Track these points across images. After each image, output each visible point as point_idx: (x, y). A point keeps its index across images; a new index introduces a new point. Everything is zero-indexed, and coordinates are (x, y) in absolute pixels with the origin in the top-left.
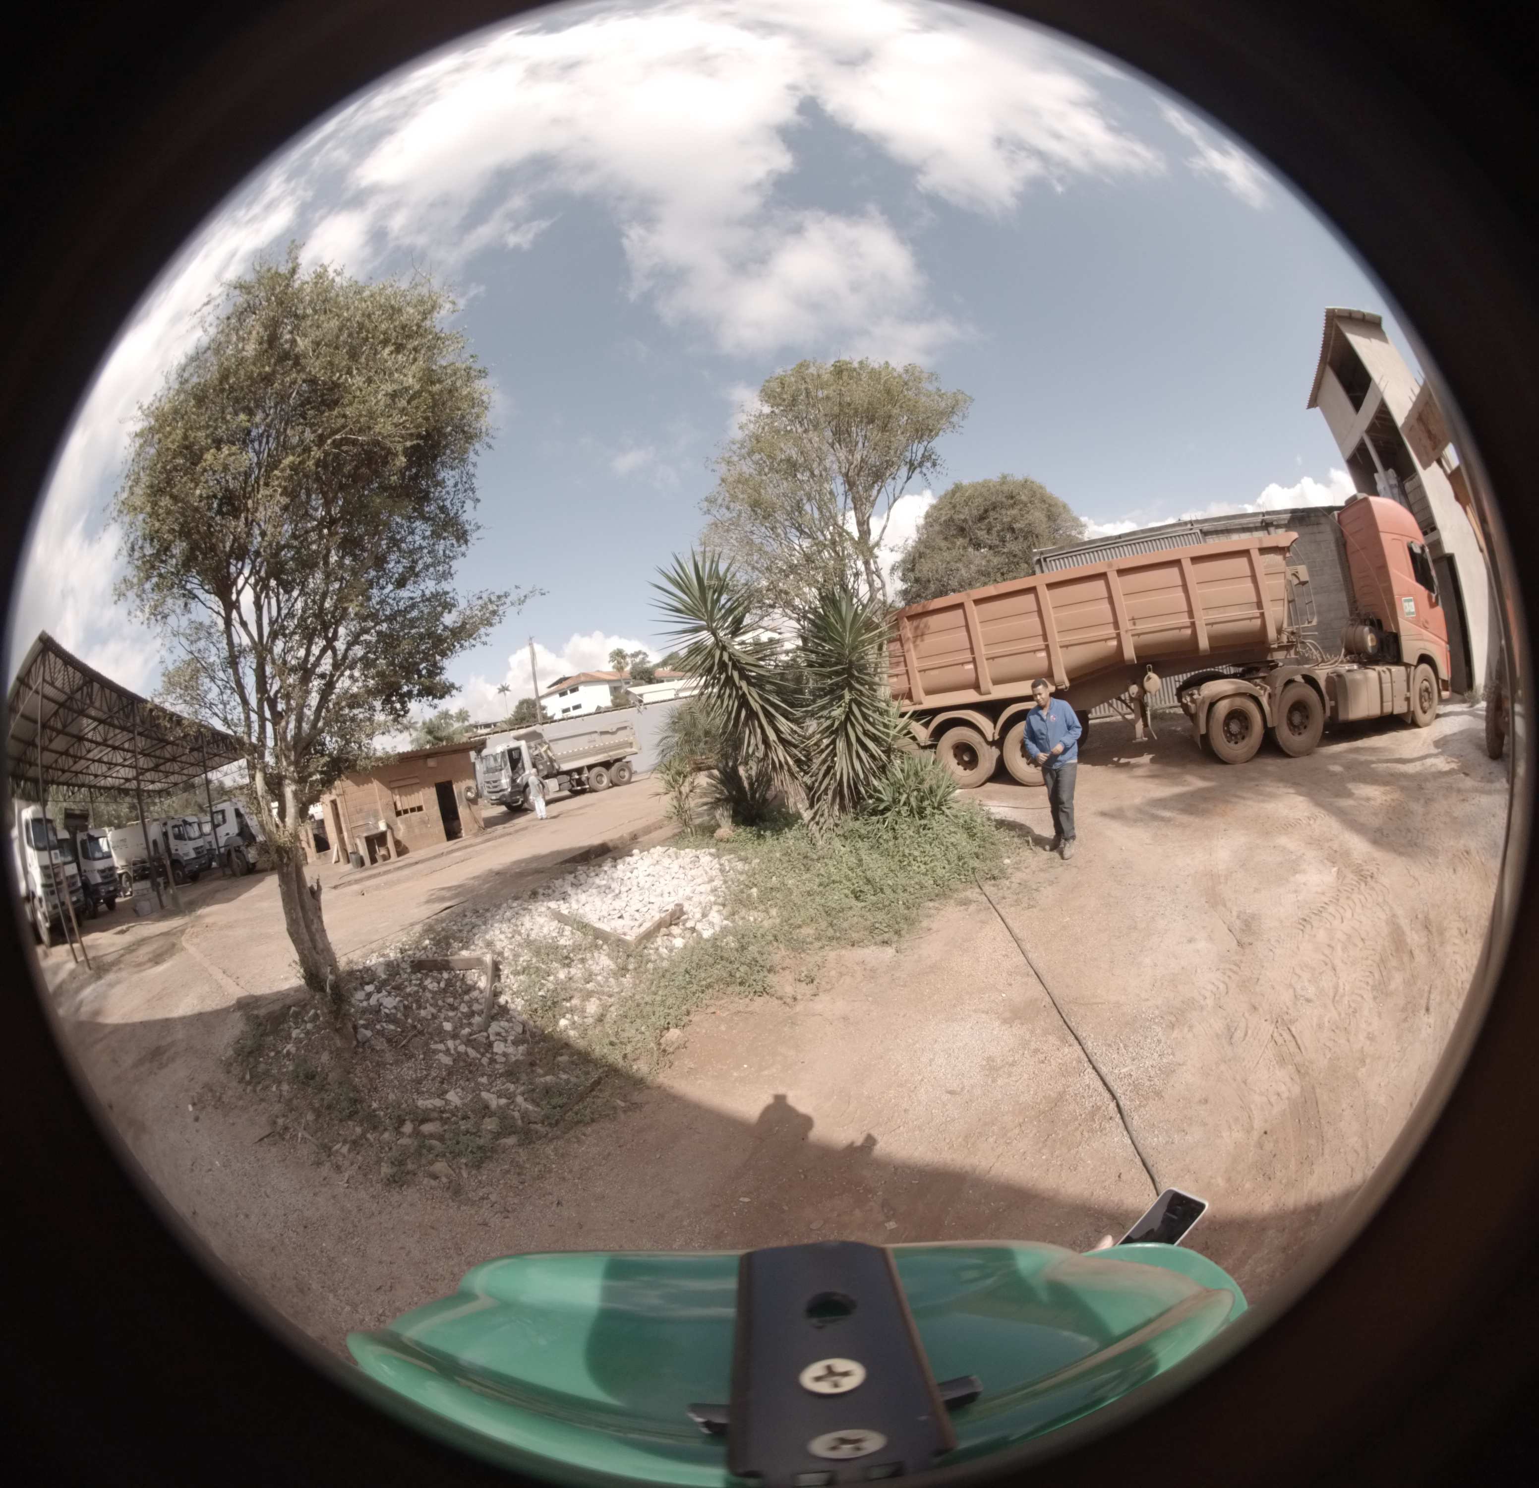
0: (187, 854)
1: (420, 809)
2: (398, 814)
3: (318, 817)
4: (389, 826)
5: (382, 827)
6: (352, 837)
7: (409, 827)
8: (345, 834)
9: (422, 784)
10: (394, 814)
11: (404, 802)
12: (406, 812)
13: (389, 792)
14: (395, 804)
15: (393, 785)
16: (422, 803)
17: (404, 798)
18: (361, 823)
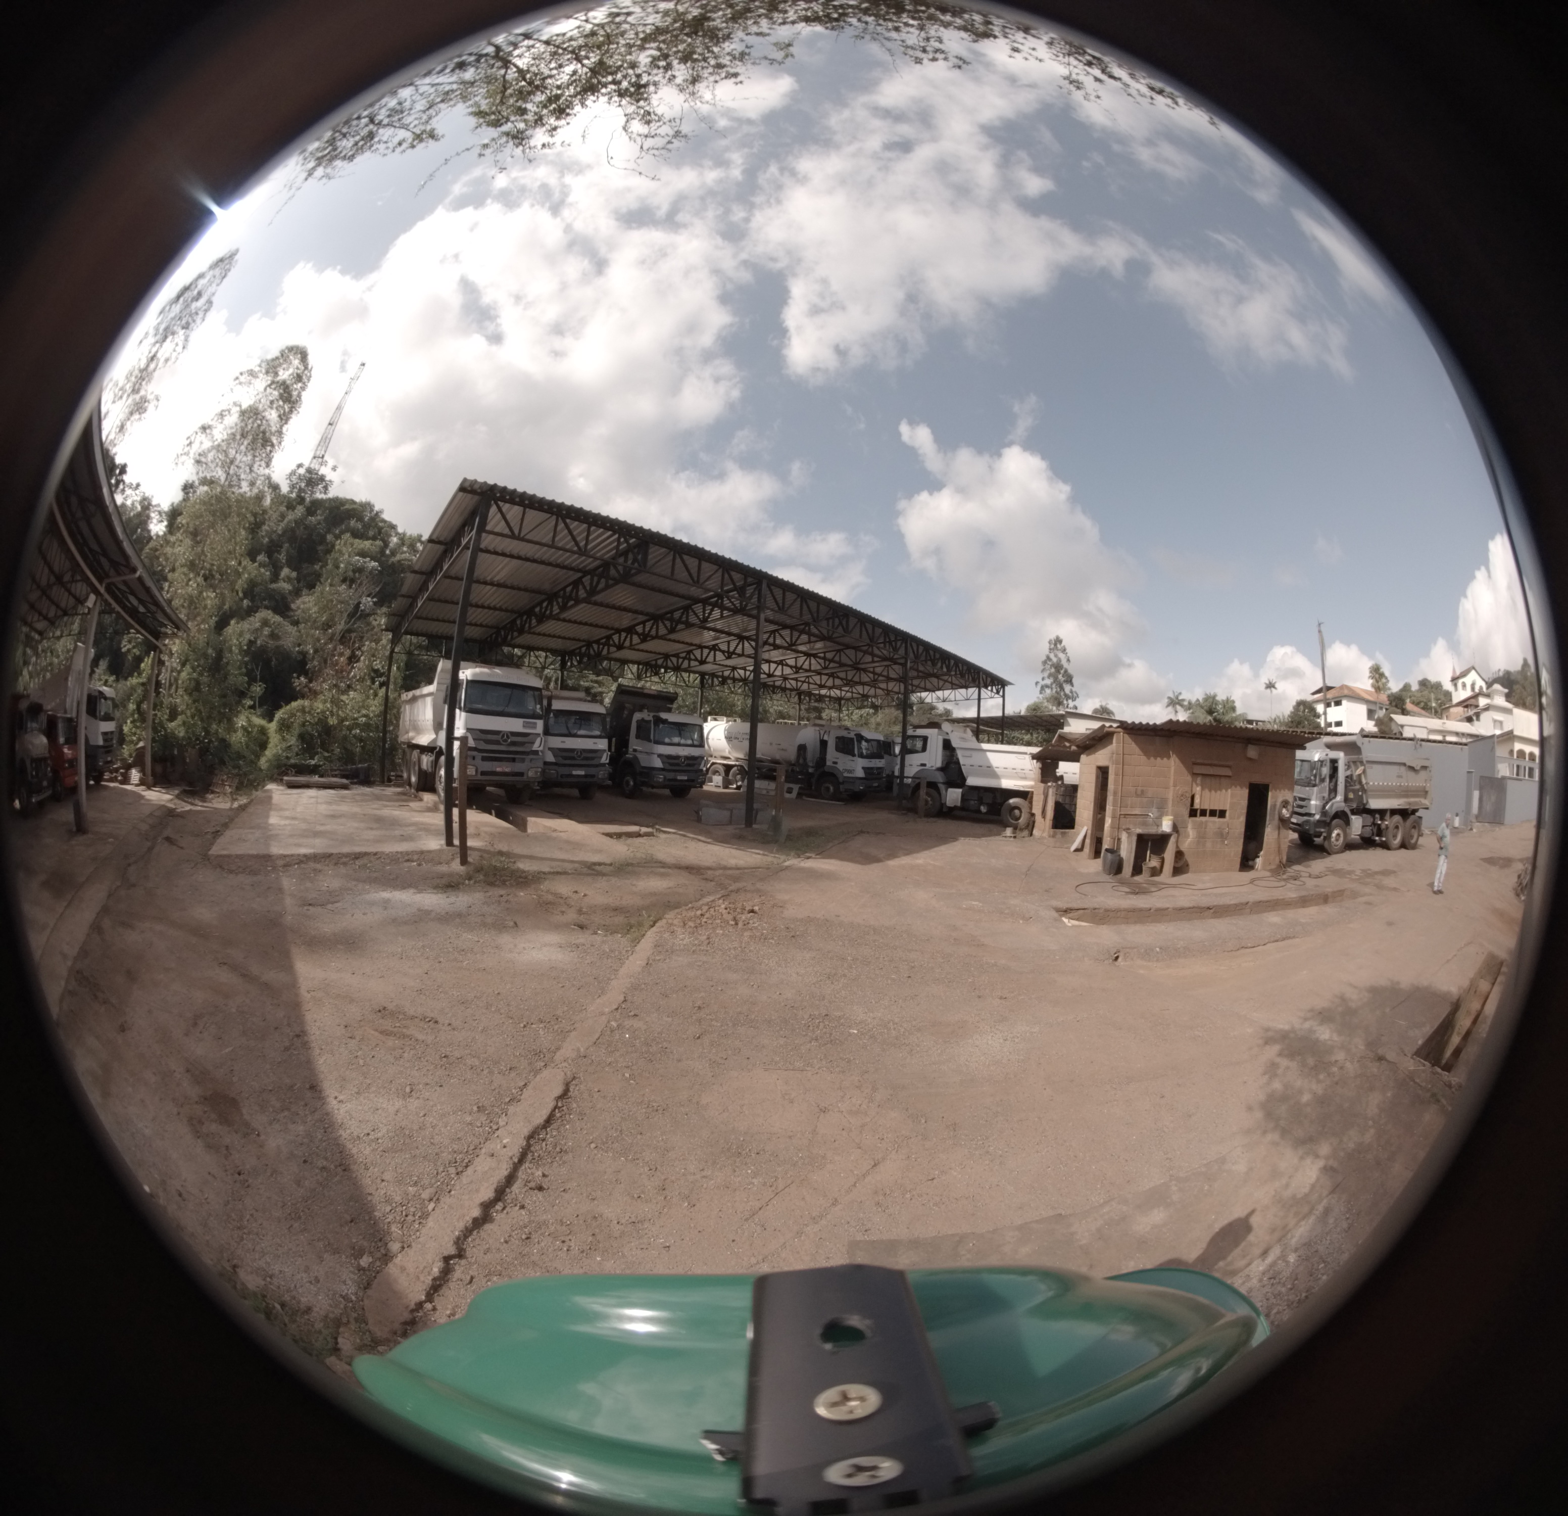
1: (1222, 814)
2: (1193, 813)
3: (1072, 781)
4: (1175, 828)
5: (1166, 826)
6: (1117, 827)
7: (1201, 837)
8: (1108, 819)
9: (1232, 780)
10: (1186, 812)
11: (1205, 798)
12: (1203, 813)
13: (1189, 778)
14: (1192, 797)
16: (1227, 807)
17: (1207, 792)
18: (1137, 812)
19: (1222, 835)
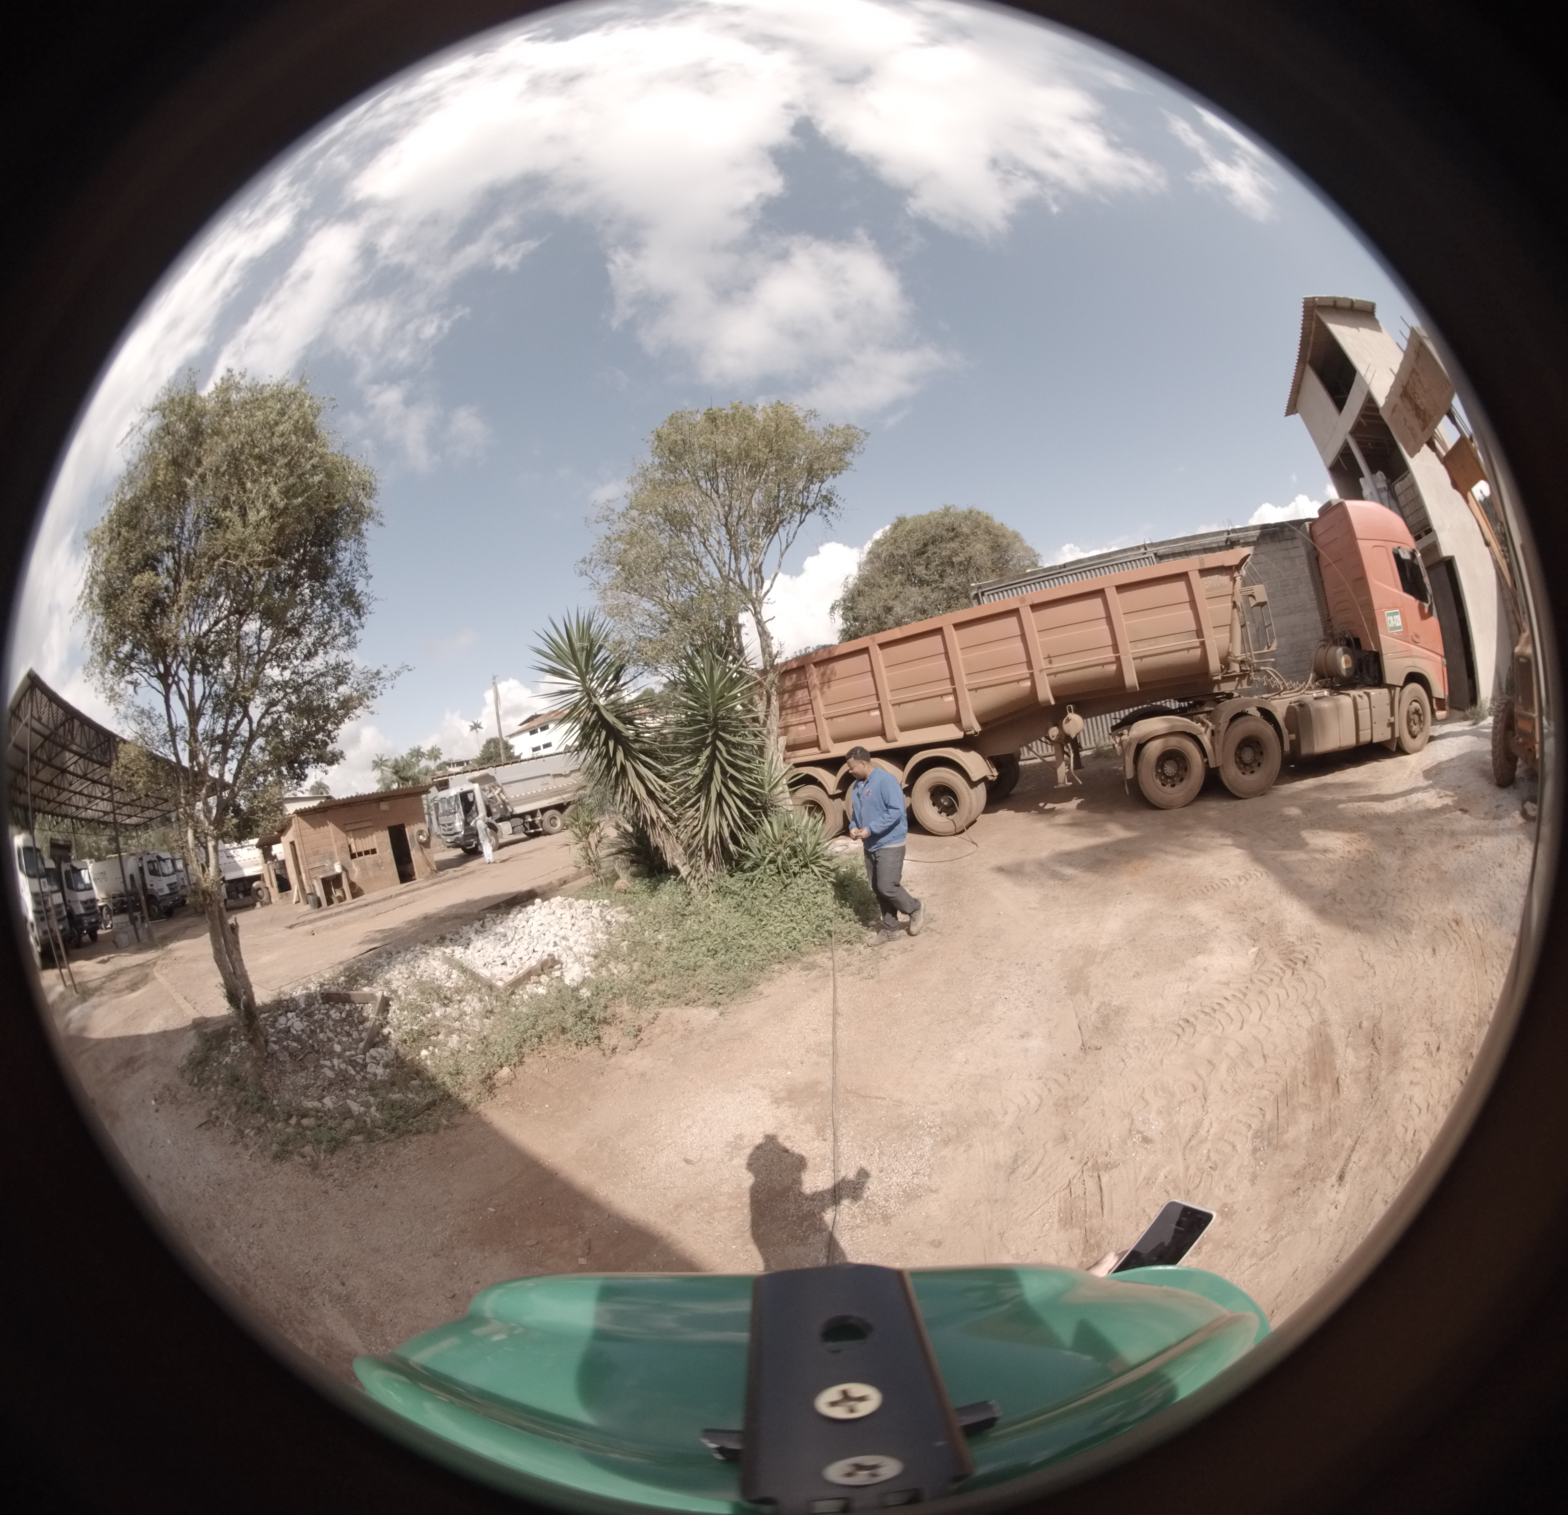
0: (161, 890)
1: (374, 851)
2: (353, 856)
3: (280, 857)
4: (344, 868)
5: (338, 869)
6: (310, 878)
7: (364, 870)
8: (303, 875)
9: (375, 827)
10: (349, 857)
11: (359, 845)
12: (360, 854)
13: (344, 835)
14: (350, 846)
15: (348, 828)
16: (376, 846)
17: (358, 841)
18: (318, 865)
19: (378, 865)
